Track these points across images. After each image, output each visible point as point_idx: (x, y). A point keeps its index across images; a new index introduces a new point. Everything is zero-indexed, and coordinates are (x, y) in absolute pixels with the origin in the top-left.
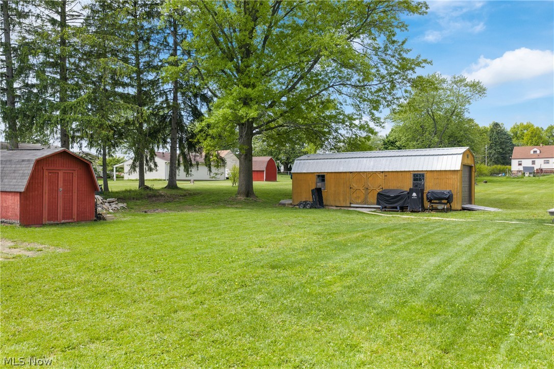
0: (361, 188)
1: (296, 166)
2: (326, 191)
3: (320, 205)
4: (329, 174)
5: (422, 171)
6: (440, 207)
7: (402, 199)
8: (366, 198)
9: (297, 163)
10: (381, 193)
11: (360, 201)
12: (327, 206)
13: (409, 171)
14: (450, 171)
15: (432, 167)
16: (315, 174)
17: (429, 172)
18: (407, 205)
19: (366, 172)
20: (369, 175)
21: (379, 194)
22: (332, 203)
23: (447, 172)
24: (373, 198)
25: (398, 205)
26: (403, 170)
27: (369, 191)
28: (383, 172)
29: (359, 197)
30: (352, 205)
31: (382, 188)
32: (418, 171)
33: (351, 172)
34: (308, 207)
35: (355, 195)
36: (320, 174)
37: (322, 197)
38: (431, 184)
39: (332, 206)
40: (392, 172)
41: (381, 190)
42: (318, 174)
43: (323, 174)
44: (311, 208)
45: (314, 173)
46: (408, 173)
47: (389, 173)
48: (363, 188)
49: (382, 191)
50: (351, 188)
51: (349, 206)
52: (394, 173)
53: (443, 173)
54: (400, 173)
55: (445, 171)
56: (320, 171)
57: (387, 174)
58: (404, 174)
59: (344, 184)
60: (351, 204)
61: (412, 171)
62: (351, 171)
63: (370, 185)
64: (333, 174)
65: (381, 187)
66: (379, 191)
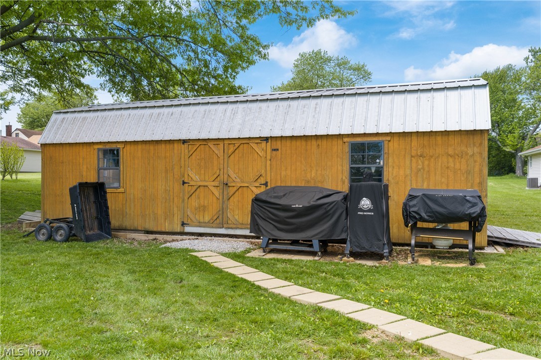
0: (210, 184)
1: (53, 126)
2: (122, 190)
3: (101, 228)
4: (128, 147)
5: (377, 134)
6: (442, 242)
7: (326, 216)
8: (223, 211)
9: (56, 120)
10: (264, 198)
11: (207, 219)
12: (125, 230)
13: (340, 136)
14: (460, 132)
15: (404, 124)
16: (96, 147)
17: (396, 139)
18: (343, 236)
19: (224, 139)
20: (232, 149)
21: (257, 200)
22: (139, 223)
23: (451, 137)
24: (241, 212)
25: (315, 234)
26: (322, 132)
27: (232, 190)
28: (266, 139)
29: (204, 207)
30: (188, 229)
31: (266, 184)
32: (365, 135)
33: (184, 141)
34: (58, 238)
35: (194, 202)
36: (108, 147)
37: (107, 208)
38: (402, 172)
39: (136, 230)
40: (292, 138)
41: (263, 189)
42: (100, 147)
43: (113, 146)
44: (67, 240)
45: (93, 143)
46: (335, 142)
47: (284, 141)
48: (216, 183)
49: (266, 193)
50: (184, 183)
51: (179, 230)
52: (298, 143)
53: (439, 138)
54: (314, 142)
55: (446, 133)
56: (106, 140)
57: (278, 145)
58: (324, 142)
59: (166, 171)
60: (183, 224)
61: (348, 136)
62: (184, 137)
63: (233, 175)
64: (140, 147)
65: (262, 181)
66: (257, 191)
